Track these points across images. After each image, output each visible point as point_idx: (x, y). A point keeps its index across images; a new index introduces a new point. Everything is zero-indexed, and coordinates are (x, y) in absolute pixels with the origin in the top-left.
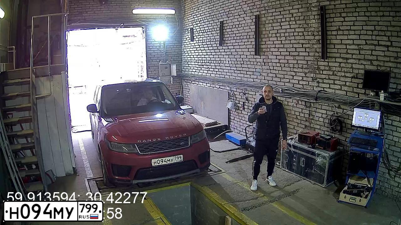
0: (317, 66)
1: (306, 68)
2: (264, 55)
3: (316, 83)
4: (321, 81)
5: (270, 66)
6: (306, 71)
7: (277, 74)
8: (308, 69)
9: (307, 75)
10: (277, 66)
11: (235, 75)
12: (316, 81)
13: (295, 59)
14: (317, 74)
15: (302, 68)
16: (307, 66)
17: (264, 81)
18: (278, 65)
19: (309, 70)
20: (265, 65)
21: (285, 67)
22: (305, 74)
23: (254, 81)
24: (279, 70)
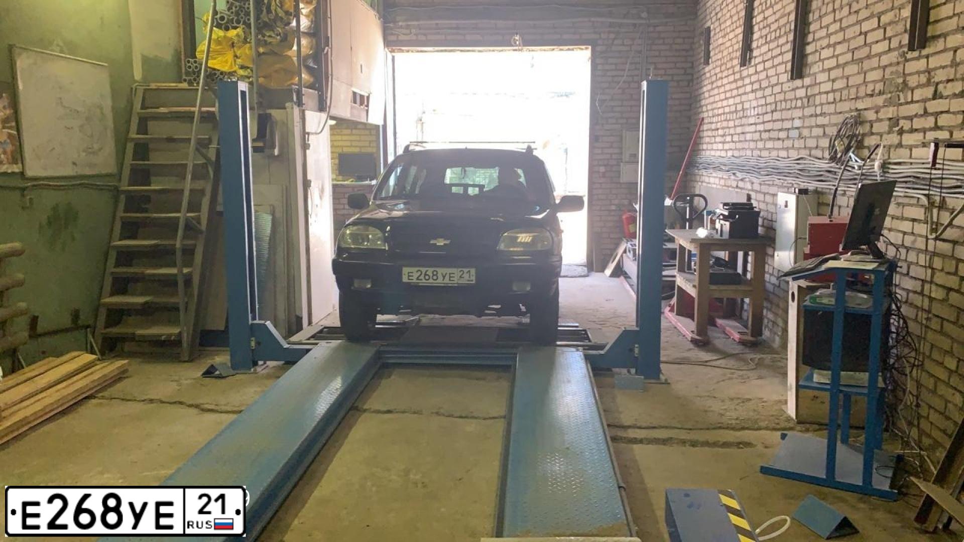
0: (900, 80)
1: (880, 91)
2: (809, 75)
3: (895, 135)
4: (905, 124)
5: (816, 107)
6: (880, 100)
7: (827, 125)
8: (883, 94)
9: (881, 115)
10: (829, 103)
11: (760, 145)
12: (897, 129)
13: (862, 68)
14: (901, 104)
15: (872, 96)
16: (882, 83)
17: (804, 153)
18: (831, 97)
19: (884, 96)
20: (808, 106)
21: (841, 100)
22: (877, 112)
23: (788, 158)
24: (830, 114)
